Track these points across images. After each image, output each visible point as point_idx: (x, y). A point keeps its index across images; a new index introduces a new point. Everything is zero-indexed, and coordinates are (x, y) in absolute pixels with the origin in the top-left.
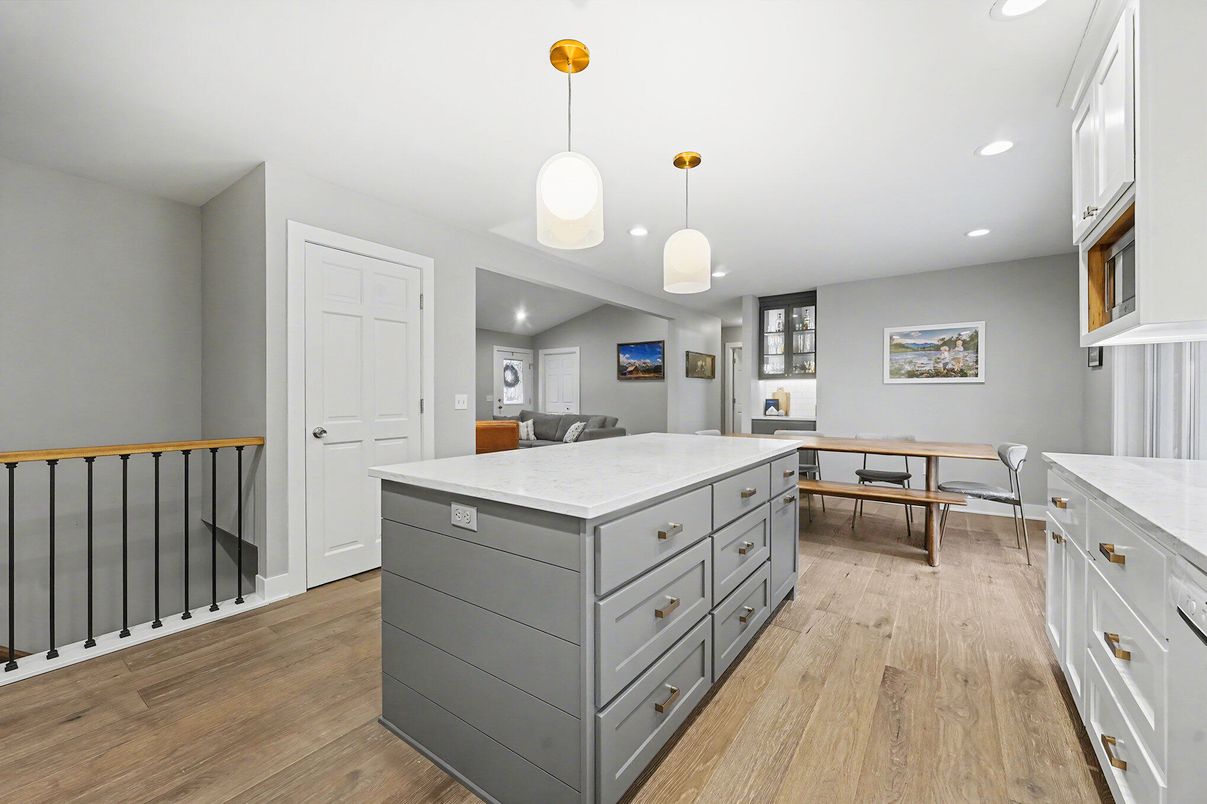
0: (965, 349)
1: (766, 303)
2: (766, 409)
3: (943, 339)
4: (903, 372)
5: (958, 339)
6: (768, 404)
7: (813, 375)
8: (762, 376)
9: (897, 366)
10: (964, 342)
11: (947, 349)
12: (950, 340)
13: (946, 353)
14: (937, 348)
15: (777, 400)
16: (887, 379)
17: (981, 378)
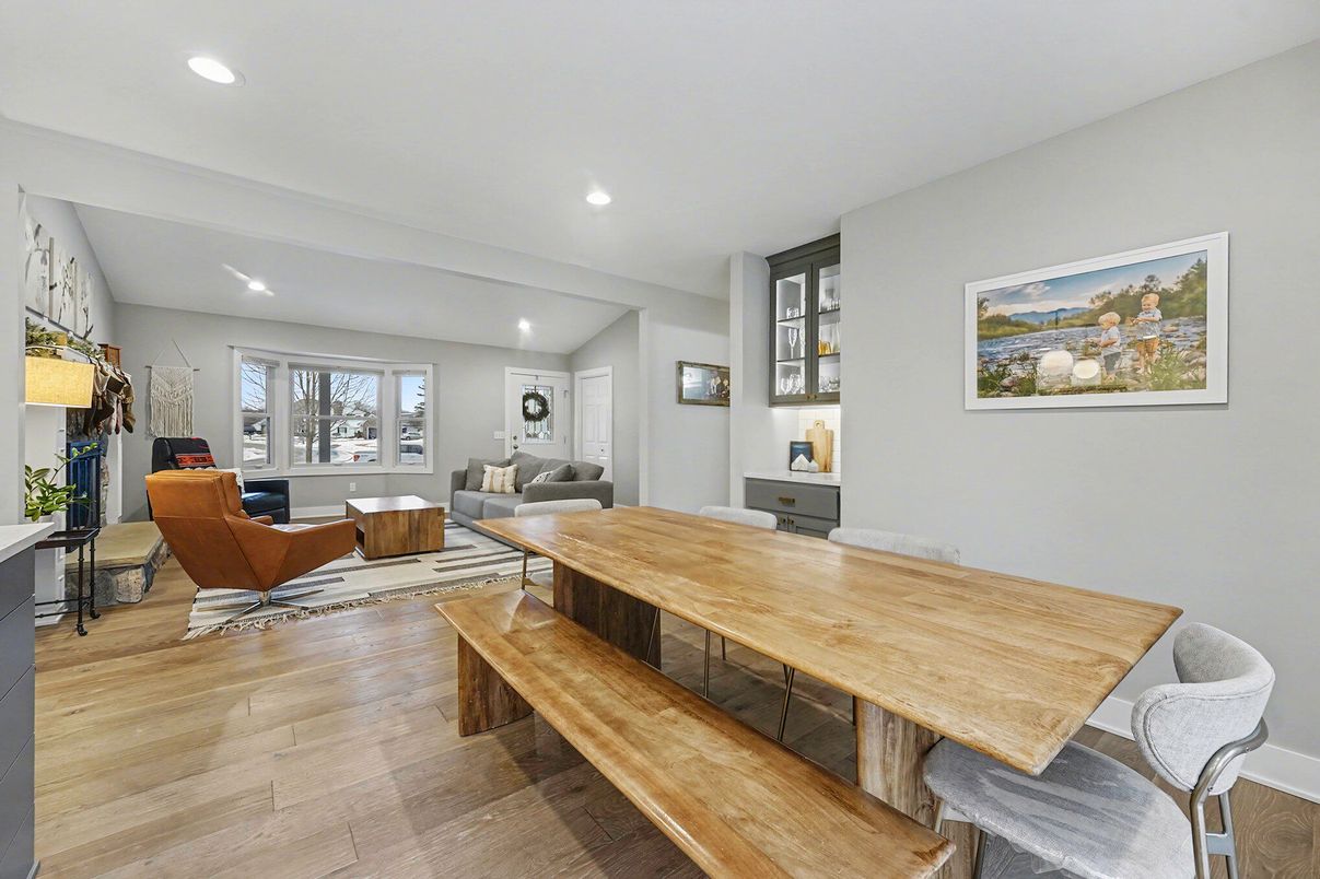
0: (1166, 315)
1: (780, 264)
2: (792, 460)
3: (1102, 296)
4: (1006, 382)
5: (1147, 290)
6: (795, 450)
7: (833, 398)
8: (774, 401)
9: (993, 368)
10: (1165, 298)
11: (1116, 317)
12: (1123, 296)
13: (1114, 331)
14: (1091, 320)
15: (810, 443)
16: (973, 400)
17: (1215, 392)
